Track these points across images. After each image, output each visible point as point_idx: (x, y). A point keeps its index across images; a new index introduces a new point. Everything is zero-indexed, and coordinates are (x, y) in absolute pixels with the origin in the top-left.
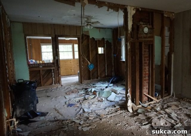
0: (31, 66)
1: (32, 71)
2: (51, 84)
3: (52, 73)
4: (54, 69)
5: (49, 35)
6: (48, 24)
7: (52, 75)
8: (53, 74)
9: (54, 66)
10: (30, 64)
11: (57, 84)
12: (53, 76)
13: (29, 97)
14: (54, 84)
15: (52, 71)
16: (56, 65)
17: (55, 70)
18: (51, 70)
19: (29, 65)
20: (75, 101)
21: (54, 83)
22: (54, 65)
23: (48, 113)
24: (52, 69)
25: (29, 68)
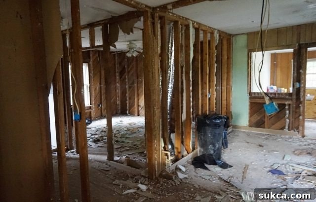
0: (253, 95)
1: (255, 103)
2: (283, 128)
3: (285, 111)
4: (289, 105)
5: (287, 46)
6: (287, 27)
7: (285, 114)
8: (287, 112)
9: (292, 100)
10: (252, 93)
11: (292, 131)
12: (287, 116)
13: (209, 135)
14: (287, 130)
15: (287, 107)
16: (295, 97)
17: (291, 107)
18: (285, 105)
19: (250, 94)
20: (294, 170)
21: (287, 127)
22: (290, 98)
23: (231, 166)
24: (286, 103)
25: (250, 98)
